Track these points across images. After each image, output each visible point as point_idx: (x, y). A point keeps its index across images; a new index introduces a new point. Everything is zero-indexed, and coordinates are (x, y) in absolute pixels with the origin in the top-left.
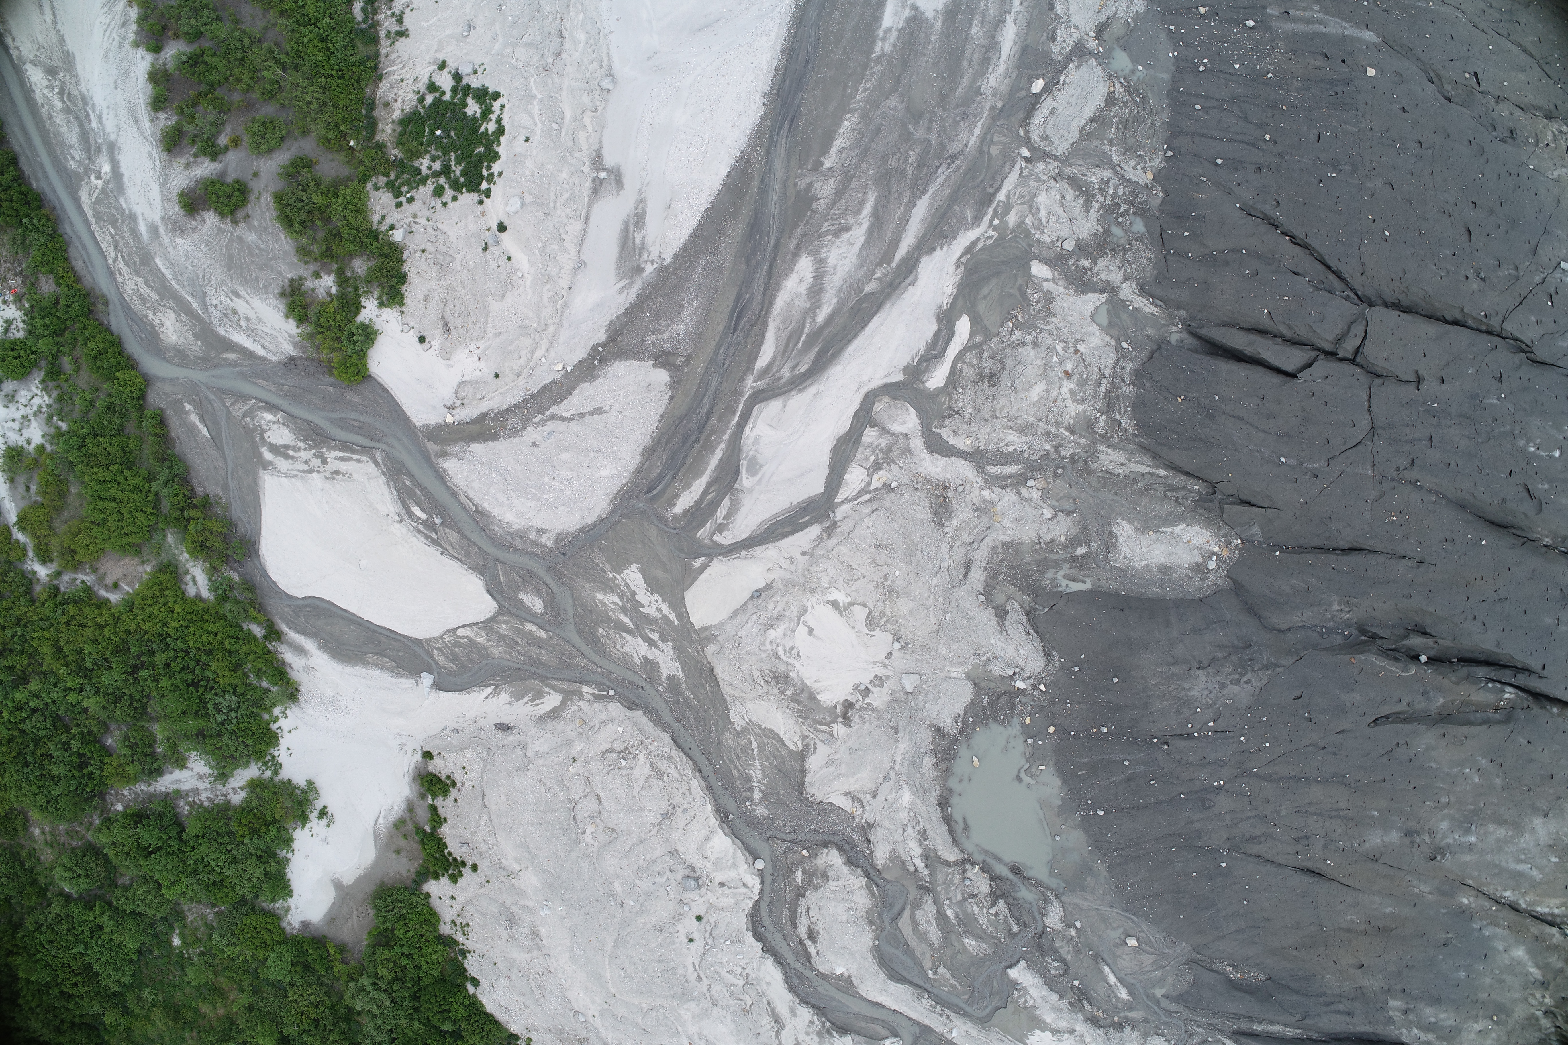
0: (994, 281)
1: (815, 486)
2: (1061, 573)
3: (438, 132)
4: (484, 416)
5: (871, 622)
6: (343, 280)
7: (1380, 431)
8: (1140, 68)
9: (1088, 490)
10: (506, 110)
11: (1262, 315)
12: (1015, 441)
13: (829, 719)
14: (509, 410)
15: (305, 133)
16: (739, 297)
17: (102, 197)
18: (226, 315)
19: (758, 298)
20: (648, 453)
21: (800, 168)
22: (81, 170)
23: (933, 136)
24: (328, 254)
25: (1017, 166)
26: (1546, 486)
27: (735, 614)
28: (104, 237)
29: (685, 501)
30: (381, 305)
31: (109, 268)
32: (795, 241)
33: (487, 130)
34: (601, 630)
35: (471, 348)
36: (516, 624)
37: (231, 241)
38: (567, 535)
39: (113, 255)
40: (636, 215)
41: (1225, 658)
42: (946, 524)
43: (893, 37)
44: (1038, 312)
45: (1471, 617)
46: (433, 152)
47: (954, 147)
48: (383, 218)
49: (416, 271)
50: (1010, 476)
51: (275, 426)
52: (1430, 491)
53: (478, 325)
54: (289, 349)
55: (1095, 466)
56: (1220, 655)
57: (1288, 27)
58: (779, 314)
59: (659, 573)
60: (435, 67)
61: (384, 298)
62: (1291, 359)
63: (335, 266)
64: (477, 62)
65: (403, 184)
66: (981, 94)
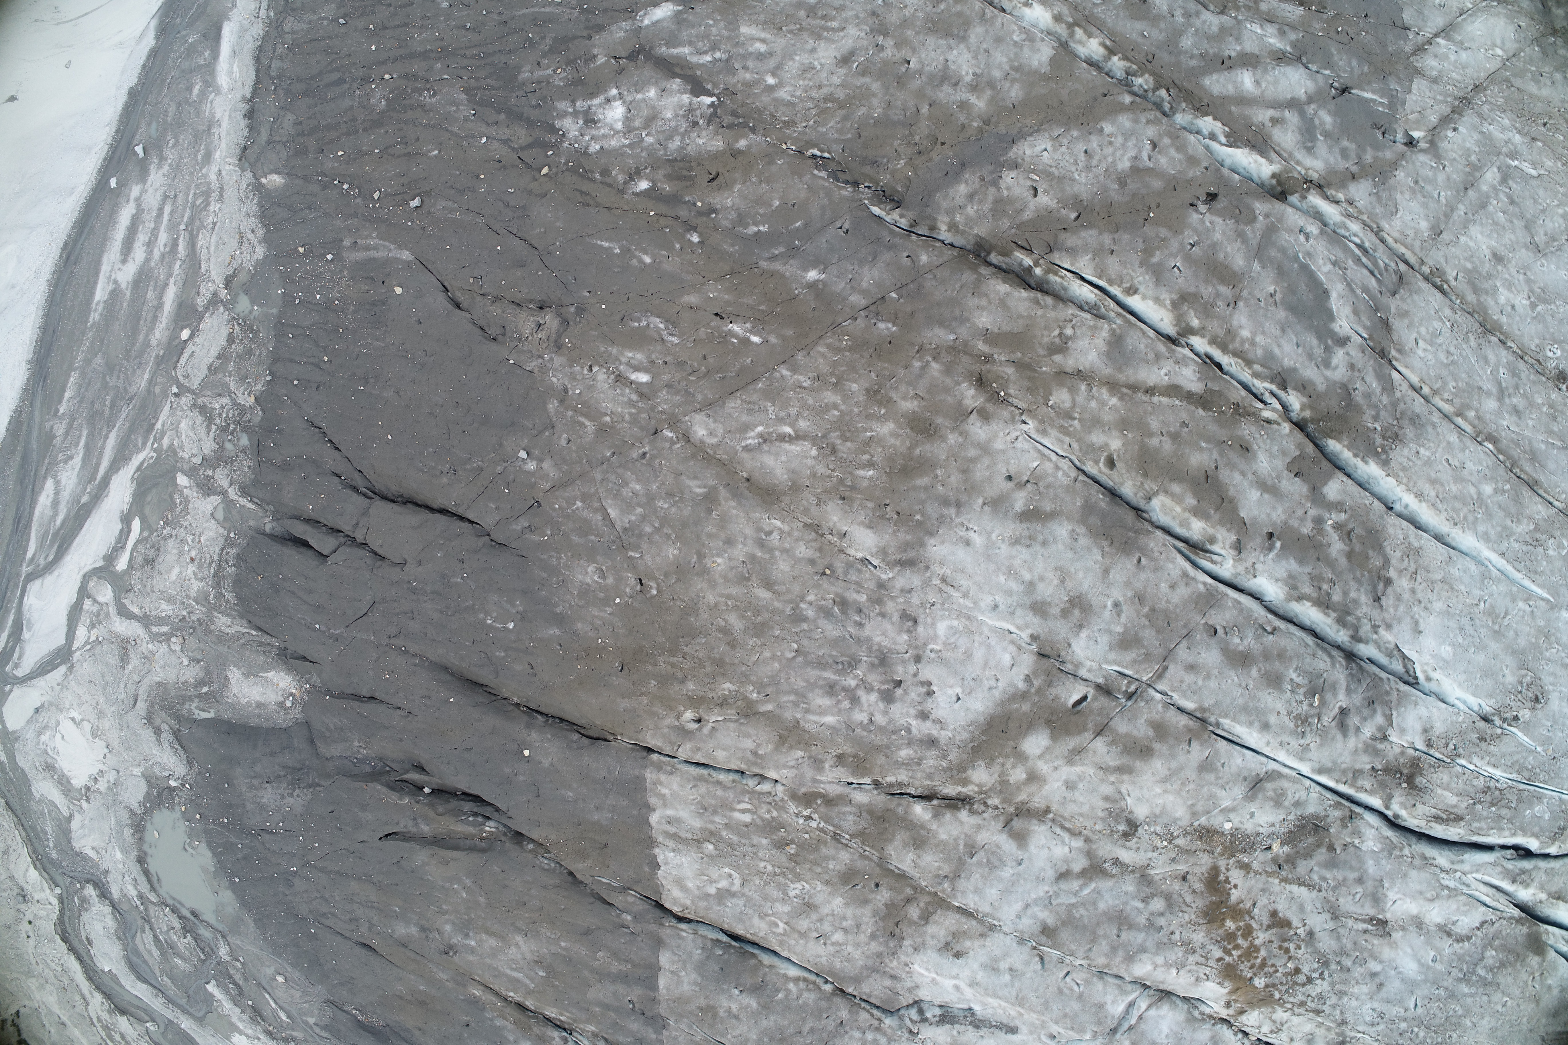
0: (154, 491)
1: (61, 639)
2: (194, 705)
5: (93, 733)
7: (377, 605)
8: (256, 308)
9: (210, 645)
11: (309, 510)
12: (165, 609)
13: (79, 797)
21: (48, 413)
23: (120, 383)
25: (169, 401)
26: (503, 654)
27: (27, 723)
32: (44, 469)
41: (285, 776)
42: (125, 668)
43: (101, 308)
44: (180, 512)
45: (446, 761)
47: (132, 390)
50: (163, 634)
52: (415, 655)
55: (213, 627)
56: (282, 773)
57: (354, 256)
58: (38, 519)
66: (150, 347)
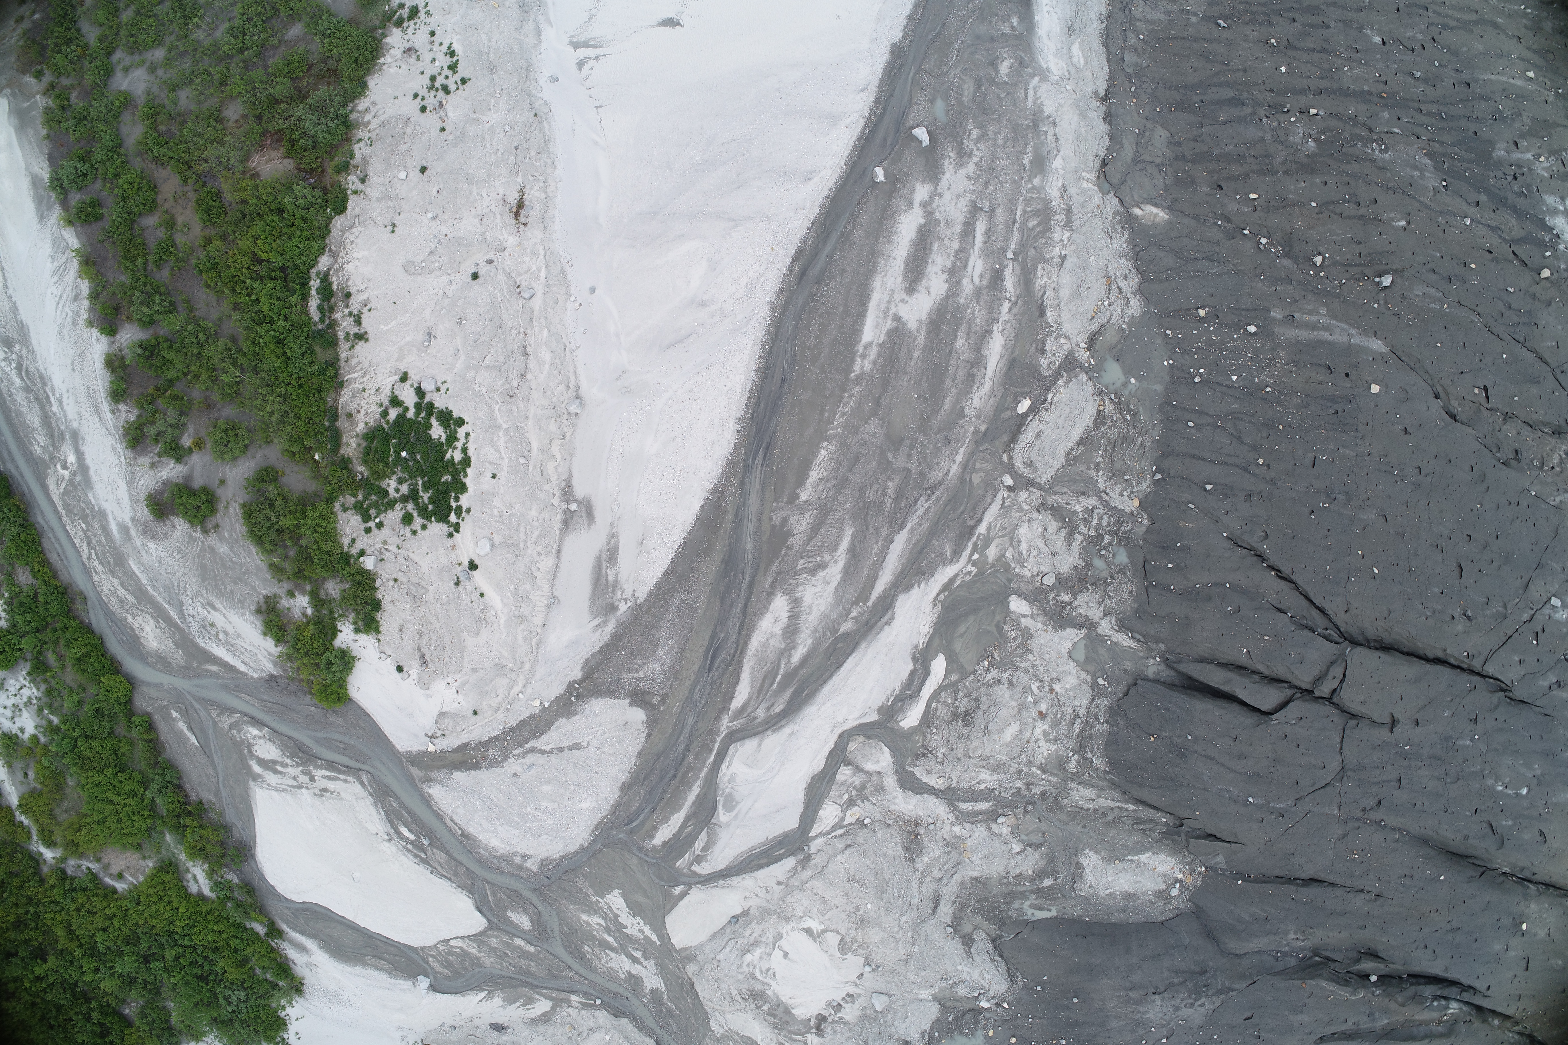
0: (971, 618)
1: (791, 821)
2: (1028, 903)
3: (404, 454)
4: (464, 747)
5: (844, 947)
6: (318, 601)
7: (1349, 773)
8: (1133, 380)
9: (1057, 823)
10: (471, 438)
11: (1241, 654)
12: (987, 779)
13: (803, 1030)
14: (489, 741)
15: (268, 442)
16: (714, 636)
17: (70, 488)
18: (204, 627)
19: (733, 638)
20: (626, 788)
21: (776, 500)
22: (47, 457)
23: (913, 465)
24: (300, 575)
25: (999, 496)
26: (1510, 823)
27: (714, 936)
28: (76, 530)
29: (664, 834)
30: (357, 631)
31: (83, 564)
32: (770, 580)
33: (452, 458)
34: (586, 947)
35: (450, 680)
36: (506, 939)
37: (203, 550)
38: (551, 861)
39: (86, 551)
40: (608, 550)
41: (1180, 983)
42: (917, 860)
43: (873, 353)
44: (1015, 650)
45: (1422, 946)
46: (400, 474)
47: (935, 476)
48: (353, 541)
49: (390, 599)
50: (981, 813)
51: (262, 741)
52: (1394, 829)
53: (454, 660)
54: (270, 668)
55: (1065, 802)
56: (1176, 981)
57: (1291, 333)
58: (754, 655)
59: (641, 899)
60: (397, 378)
61: (360, 623)
62: (1267, 698)
63: (308, 588)
64: (440, 380)
65: (370, 506)
66: (964, 417)
